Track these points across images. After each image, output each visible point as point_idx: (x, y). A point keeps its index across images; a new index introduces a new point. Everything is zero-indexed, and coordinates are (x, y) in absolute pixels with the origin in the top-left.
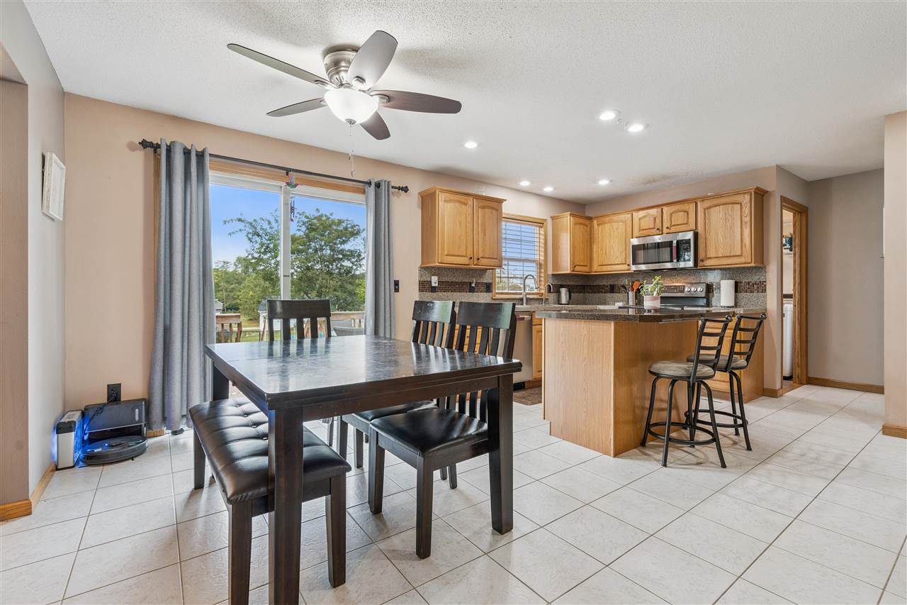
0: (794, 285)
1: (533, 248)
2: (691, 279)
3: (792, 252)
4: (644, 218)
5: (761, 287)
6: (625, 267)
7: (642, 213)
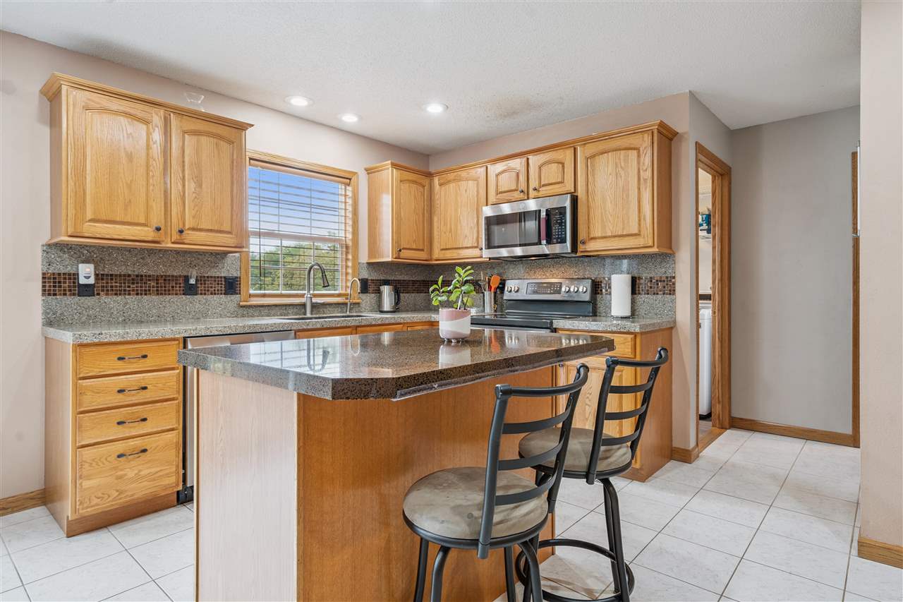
0: (714, 282)
1: (336, 219)
2: (572, 272)
3: (710, 235)
4: (503, 174)
5: (668, 286)
6: (476, 252)
7: (500, 167)
